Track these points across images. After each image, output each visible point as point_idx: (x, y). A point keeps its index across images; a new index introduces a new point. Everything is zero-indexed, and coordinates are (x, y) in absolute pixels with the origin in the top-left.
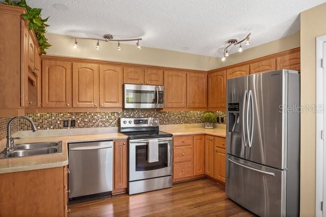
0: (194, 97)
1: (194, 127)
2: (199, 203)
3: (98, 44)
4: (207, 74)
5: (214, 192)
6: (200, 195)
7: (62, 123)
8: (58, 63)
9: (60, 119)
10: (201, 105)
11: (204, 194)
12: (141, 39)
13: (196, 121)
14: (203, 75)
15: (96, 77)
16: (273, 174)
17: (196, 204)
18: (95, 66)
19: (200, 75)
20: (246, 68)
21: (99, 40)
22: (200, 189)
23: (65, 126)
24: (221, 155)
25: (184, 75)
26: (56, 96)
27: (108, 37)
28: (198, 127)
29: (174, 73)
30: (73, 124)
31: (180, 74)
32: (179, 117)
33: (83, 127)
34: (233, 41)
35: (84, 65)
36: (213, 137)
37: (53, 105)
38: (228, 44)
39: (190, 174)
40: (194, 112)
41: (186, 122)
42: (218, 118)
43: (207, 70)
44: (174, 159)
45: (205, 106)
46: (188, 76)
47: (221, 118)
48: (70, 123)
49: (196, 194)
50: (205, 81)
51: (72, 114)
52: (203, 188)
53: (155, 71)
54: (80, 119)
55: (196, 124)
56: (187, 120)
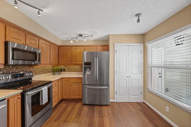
1: (49, 75)
12: (42, 11)
20: (83, 48)
24: (74, 86)
28: (51, 75)
29: (45, 42)
32: (41, 70)
34: (81, 35)
36: (69, 79)
38: (78, 36)
39: (57, 102)
41: (45, 73)
42: (61, 69)
45: (58, 63)
46: (51, 46)
47: (64, 69)
55: (50, 74)
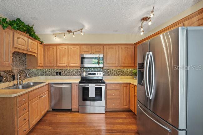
0: (125, 60)
2: (115, 130)
3: (65, 35)
4: (134, 45)
5: (130, 124)
6: (119, 124)
7: (56, 73)
8: (51, 46)
9: (55, 72)
10: (130, 65)
11: (122, 123)
13: (128, 75)
14: (131, 46)
15: (67, 52)
16: (169, 130)
17: (112, 130)
18: (66, 47)
19: (129, 46)
21: (65, 33)
22: (122, 119)
23: (57, 75)
25: (117, 47)
26: (50, 61)
27: (69, 31)
29: (110, 47)
30: (60, 74)
31: (114, 47)
32: (116, 72)
33: (65, 75)
34: (144, 19)
35: (61, 46)
37: (49, 65)
38: (142, 22)
39: (118, 107)
40: (127, 69)
43: (134, 43)
44: (107, 96)
45: (133, 65)
46: (120, 47)
48: (59, 73)
49: (117, 122)
50: (133, 49)
51: (60, 69)
52: (125, 118)
53: (98, 47)
54: (63, 72)
56: (122, 74)
